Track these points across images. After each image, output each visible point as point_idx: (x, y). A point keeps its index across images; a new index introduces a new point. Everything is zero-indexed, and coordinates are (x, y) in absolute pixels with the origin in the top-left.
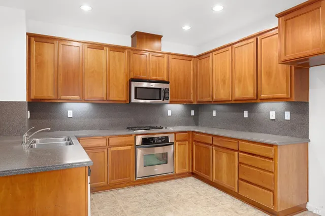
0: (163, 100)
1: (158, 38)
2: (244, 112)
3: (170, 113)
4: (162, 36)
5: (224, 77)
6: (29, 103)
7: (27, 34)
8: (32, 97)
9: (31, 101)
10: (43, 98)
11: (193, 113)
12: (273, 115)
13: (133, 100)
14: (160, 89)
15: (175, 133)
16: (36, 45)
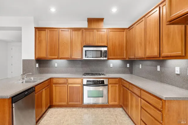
0: (103, 58)
1: (102, 20)
2: (157, 67)
3: (111, 66)
4: (104, 18)
5: (141, 40)
6: (36, 60)
7: (35, 28)
8: (37, 57)
9: (37, 59)
10: (41, 57)
11: (128, 65)
12: (177, 71)
13: (84, 58)
14: (101, 51)
15: (108, 78)
16: (38, 33)
